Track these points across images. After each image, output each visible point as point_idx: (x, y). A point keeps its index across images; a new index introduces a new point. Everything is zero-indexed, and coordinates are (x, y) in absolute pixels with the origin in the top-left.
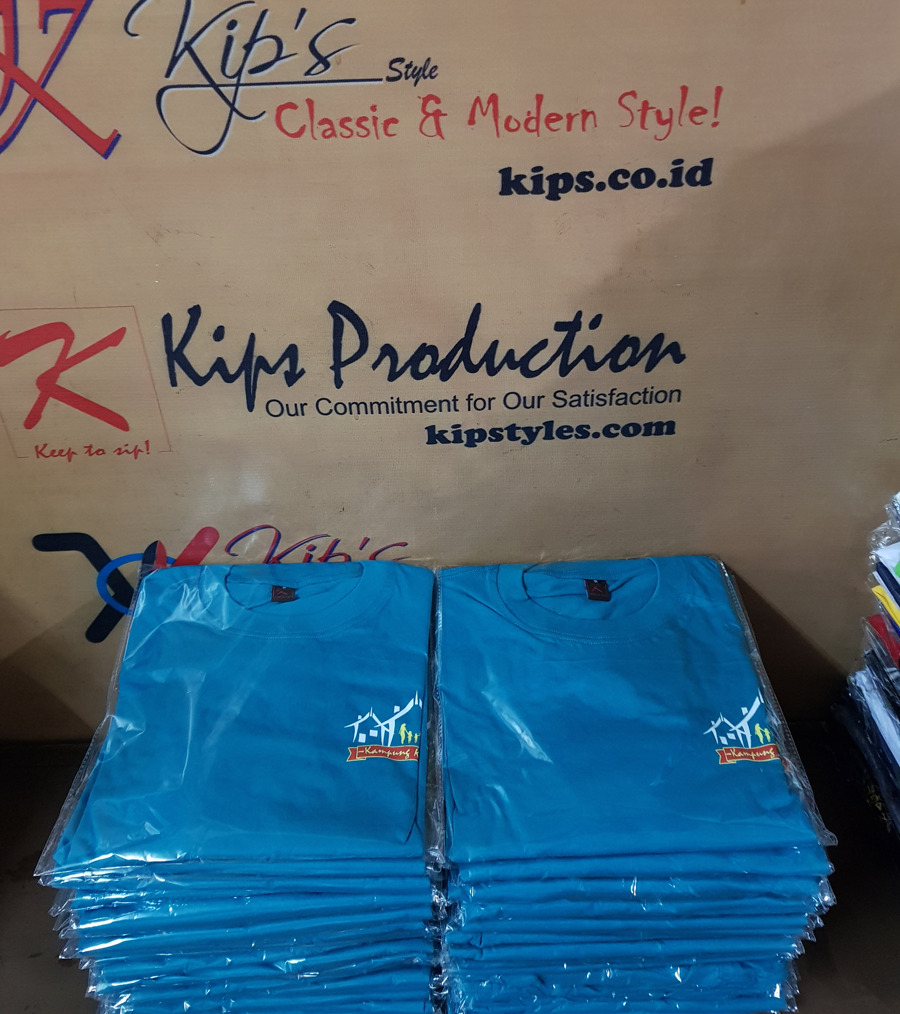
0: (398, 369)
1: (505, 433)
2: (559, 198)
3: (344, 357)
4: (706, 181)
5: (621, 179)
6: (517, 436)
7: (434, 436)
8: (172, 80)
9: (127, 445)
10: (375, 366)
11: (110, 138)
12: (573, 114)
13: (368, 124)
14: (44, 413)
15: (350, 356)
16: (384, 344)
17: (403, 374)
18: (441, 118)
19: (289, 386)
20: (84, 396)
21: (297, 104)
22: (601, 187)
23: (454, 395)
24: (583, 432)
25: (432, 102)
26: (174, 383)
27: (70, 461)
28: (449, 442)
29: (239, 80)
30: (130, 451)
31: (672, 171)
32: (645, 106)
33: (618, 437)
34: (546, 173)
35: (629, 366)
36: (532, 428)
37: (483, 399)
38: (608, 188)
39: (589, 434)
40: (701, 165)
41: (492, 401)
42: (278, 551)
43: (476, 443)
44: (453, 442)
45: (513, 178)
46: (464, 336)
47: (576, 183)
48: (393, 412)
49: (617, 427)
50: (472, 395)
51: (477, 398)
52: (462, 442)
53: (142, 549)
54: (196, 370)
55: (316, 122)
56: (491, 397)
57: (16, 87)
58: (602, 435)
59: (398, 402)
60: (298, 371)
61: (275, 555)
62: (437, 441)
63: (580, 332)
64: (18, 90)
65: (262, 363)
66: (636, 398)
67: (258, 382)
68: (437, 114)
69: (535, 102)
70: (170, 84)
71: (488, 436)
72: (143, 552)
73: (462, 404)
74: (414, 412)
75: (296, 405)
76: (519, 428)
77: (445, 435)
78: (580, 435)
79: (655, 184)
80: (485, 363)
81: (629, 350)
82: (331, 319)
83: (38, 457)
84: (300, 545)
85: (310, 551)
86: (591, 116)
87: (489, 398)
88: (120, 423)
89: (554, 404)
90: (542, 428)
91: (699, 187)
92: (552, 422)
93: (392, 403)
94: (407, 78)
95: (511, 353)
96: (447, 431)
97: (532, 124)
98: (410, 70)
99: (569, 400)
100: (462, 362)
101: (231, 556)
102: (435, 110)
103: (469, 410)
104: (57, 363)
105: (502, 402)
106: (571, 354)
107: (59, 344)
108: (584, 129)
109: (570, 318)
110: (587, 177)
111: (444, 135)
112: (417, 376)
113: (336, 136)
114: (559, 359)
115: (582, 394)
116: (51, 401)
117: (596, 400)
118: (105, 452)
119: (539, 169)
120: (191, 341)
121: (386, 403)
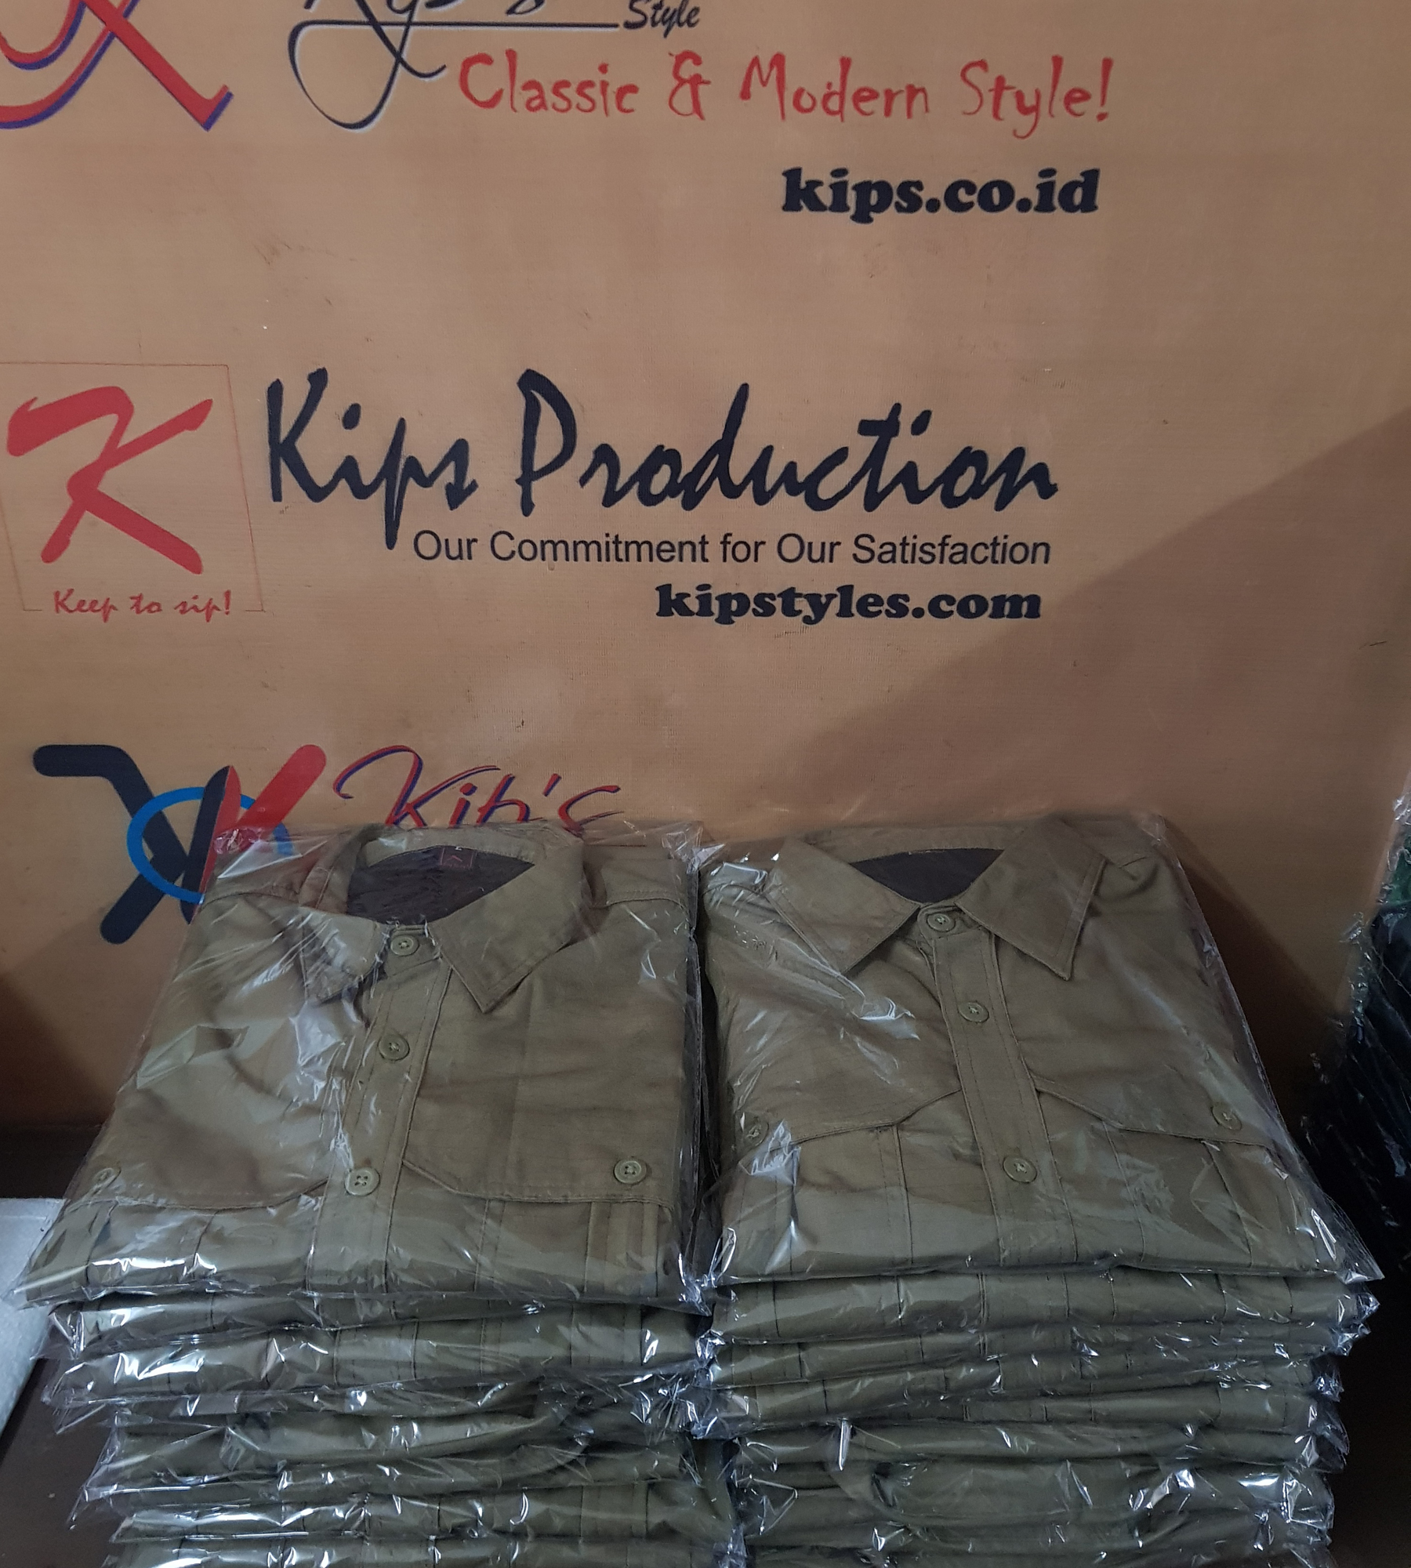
0: (619, 486)
1: (778, 603)
2: (870, 220)
3: (538, 464)
4: (1089, 205)
5: (963, 196)
6: (797, 608)
7: (670, 603)
8: (313, 12)
9: (195, 597)
10: (584, 480)
11: (215, 98)
12: (894, 90)
13: (594, 92)
14: (74, 538)
15: (548, 461)
16: (600, 443)
17: (627, 496)
18: (702, 88)
19: (452, 509)
20: (138, 512)
21: (494, 57)
22: (933, 206)
23: (702, 534)
24: (898, 606)
25: (689, 62)
26: (277, 496)
27: (106, 619)
28: (691, 613)
29: (411, 17)
30: (201, 608)
31: (1039, 187)
32: (1000, 85)
33: (952, 617)
34: (853, 179)
35: (970, 499)
36: (820, 596)
37: (745, 543)
38: (943, 207)
39: (907, 610)
40: (1082, 179)
41: (761, 548)
42: (418, 792)
43: (734, 618)
44: (697, 614)
45: (803, 185)
46: (720, 437)
47: (896, 198)
48: (608, 560)
49: (950, 600)
50: (730, 535)
51: (737, 541)
52: (712, 614)
53: (202, 782)
54: (312, 475)
55: (519, 84)
56: (759, 541)
57: (87, 11)
58: (927, 612)
59: (617, 542)
60: (467, 483)
61: (411, 799)
62: (673, 610)
63: (897, 438)
64: (88, 17)
65: (413, 468)
66: (981, 553)
67: (405, 500)
68: (696, 81)
69: (838, 69)
70: (310, 19)
71: (753, 606)
72: (204, 785)
73: (714, 550)
74: (639, 559)
75: (460, 540)
76: (800, 595)
77: (686, 601)
78: (894, 612)
79: (1013, 206)
80: (752, 483)
81: (971, 473)
82: (521, 402)
83: (57, 611)
84: (451, 784)
85: (466, 794)
86: (920, 96)
87: (756, 543)
88: (188, 558)
89: (855, 556)
90: (836, 596)
91: (1079, 213)
92: (852, 587)
93: (607, 543)
94: (654, 24)
95: (791, 467)
96: (689, 595)
97: (833, 101)
98: (660, 13)
99: (878, 552)
100: (716, 483)
101: (341, 798)
102: (692, 74)
103: (725, 560)
104: (102, 455)
105: (776, 549)
106: (883, 474)
107: (109, 421)
108: (909, 115)
109: (883, 415)
110: (913, 189)
111: (704, 111)
112: (648, 499)
113: (546, 108)
114: (865, 480)
115: (897, 542)
116: (88, 516)
117: (919, 554)
118: (162, 608)
119: (839, 172)
120: (308, 427)
121: (597, 543)
